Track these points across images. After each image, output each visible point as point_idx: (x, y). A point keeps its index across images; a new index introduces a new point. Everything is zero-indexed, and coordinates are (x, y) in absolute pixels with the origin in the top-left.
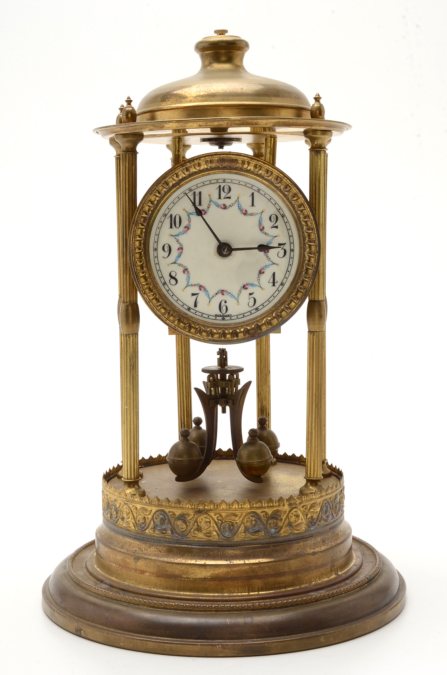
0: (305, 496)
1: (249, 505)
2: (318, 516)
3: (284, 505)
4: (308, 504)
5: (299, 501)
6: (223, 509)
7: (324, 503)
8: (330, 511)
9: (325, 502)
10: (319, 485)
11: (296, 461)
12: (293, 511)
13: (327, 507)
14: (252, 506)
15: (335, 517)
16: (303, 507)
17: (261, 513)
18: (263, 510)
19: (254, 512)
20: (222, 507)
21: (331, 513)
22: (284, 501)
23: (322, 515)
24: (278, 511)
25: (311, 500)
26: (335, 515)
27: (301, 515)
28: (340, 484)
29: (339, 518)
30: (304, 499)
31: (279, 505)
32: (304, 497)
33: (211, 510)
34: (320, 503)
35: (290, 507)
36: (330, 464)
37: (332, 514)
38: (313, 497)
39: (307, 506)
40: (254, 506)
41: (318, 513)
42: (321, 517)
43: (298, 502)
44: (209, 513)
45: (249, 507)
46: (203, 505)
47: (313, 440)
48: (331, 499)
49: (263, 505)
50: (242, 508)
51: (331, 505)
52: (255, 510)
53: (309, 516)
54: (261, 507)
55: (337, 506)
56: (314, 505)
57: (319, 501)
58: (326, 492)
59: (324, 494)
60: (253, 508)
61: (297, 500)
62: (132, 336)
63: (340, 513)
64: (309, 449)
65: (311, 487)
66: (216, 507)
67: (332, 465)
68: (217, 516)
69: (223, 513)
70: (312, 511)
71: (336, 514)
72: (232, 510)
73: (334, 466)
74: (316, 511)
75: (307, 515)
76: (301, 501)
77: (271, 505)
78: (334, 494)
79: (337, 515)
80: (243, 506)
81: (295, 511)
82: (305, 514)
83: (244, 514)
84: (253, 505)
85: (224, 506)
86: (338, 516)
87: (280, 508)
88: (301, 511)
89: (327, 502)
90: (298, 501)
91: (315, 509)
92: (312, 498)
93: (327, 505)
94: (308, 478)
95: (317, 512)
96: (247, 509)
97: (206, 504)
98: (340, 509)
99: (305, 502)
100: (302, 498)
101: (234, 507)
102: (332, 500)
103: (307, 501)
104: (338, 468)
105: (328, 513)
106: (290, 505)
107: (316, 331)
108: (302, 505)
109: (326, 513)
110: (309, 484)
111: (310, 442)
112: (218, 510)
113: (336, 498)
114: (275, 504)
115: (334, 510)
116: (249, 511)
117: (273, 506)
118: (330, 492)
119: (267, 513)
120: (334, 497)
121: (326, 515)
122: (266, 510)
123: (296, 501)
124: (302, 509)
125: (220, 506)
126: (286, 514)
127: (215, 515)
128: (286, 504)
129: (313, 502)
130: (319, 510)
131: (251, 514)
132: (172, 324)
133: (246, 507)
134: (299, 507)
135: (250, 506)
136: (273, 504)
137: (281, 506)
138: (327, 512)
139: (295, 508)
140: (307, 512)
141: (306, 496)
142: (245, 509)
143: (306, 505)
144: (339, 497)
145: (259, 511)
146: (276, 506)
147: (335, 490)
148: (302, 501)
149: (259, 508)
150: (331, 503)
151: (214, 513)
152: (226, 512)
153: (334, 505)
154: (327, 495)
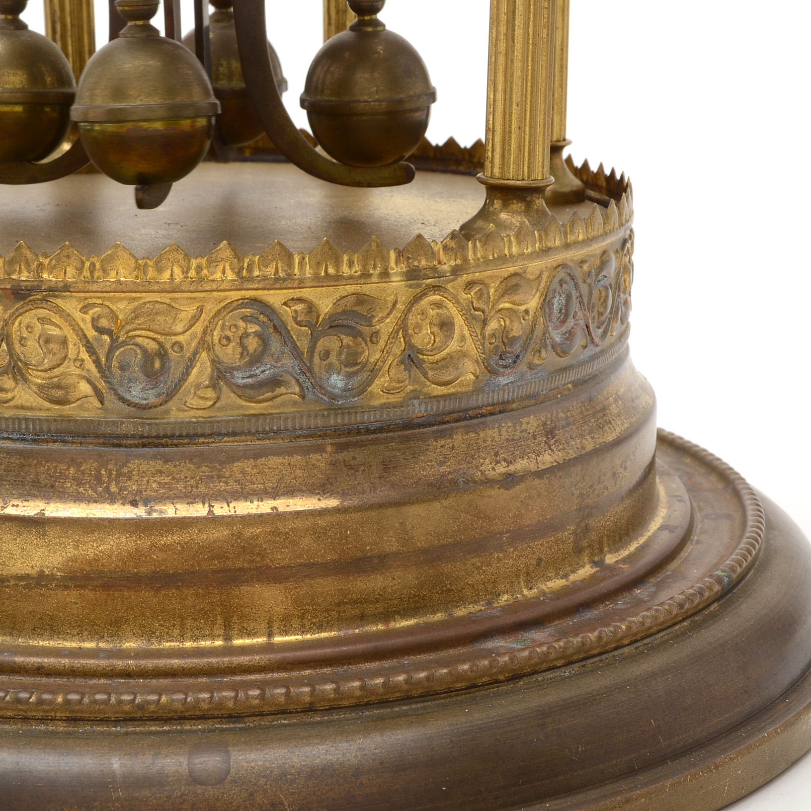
0: (478, 244)
1: (232, 269)
2: (532, 331)
3: (385, 274)
4: (491, 277)
5: (453, 263)
6: (119, 282)
7: (557, 280)
8: (580, 314)
9: (562, 274)
10: (537, 211)
12: (425, 302)
13: (569, 297)
14: (244, 273)
15: (597, 340)
16: (470, 285)
17: (285, 304)
18: (297, 293)
19: (254, 301)
20: (113, 273)
21: (582, 323)
22: (385, 259)
23: (546, 327)
24: (361, 299)
25: (503, 259)
26: (597, 333)
27: (459, 321)
28: (620, 215)
29: (612, 345)
30: (475, 253)
31: (366, 275)
32: (475, 246)
33: (66, 288)
34: (539, 277)
35: (410, 286)
36: (578, 163)
37: (587, 327)
38: (510, 248)
39: (487, 286)
40: (256, 273)
41: (530, 317)
42: (544, 334)
43: (446, 267)
44: (59, 302)
45: (230, 276)
46: (34, 266)
47: (519, 21)
48: (586, 267)
49: (296, 271)
50: (201, 280)
51: (584, 289)
52: (259, 293)
53: (493, 325)
54: (285, 280)
55: (607, 297)
56: (514, 281)
57: (534, 266)
58: (566, 233)
59: (558, 243)
60: (251, 279)
61: (442, 256)
63: (617, 327)
64: (501, 59)
65: (503, 216)
66: (86, 273)
67: (586, 165)
68: (91, 312)
69: (121, 299)
70: (507, 305)
71: (601, 331)
72: (156, 288)
73: (594, 168)
74: (523, 308)
75: (485, 323)
76: (459, 262)
77: (331, 271)
78: (597, 248)
79: (605, 333)
80: (205, 272)
81: (438, 305)
82: (474, 318)
83: (211, 308)
84: (250, 269)
85: (122, 271)
86: (609, 339)
87: (367, 289)
88: (458, 302)
89: (568, 278)
90: (447, 264)
91: (517, 298)
92: (506, 252)
93: (569, 286)
94: (492, 181)
95: (527, 312)
96: (224, 286)
97: (46, 262)
98: (617, 313)
99: (478, 266)
100: (463, 248)
101: (166, 275)
102: (590, 272)
103: (487, 262)
104: (607, 172)
105: (571, 323)
106: (412, 275)
108: (465, 278)
109: (563, 322)
110: (497, 204)
111: (503, 29)
112: (95, 287)
113: (604, 263)
114: (345, 270)
115: (595, 314)
116: (235, 295)
117: (338, 279)
118: (581, 238)
119: (311, 308)
120: (598, 262)
121: (564, 329)
122: (306, 293)
123: (440, 263)
124: (463, 296)
125: (104, 271)
126: (396, 314)
127: (85, 309)
128: (396, 269)
129: (512, 270)
130: (533, 303)
131: (242, 306)
133: (218, 275)
134: (449, 286)
135: (239, 273)
136: (338, 265)
137: (375, 280)
138: (567, 315)
139: (436, 288)
140: (483, 312)
141: (485, 244)
142: (214, 287)
143: (481, 282)
144: (613, 265)
145: (275, 298)
146: (351, 277)
147: (601, 231)
148: (465, 260)
149: (278, 283)
150: (584, 282)
151: (79, 300)
152: (135, 299)
153: (595, 293)
154: (567, 246)
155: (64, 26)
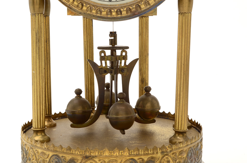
0: (175, 146)
1: (128, 153)
2: (185, 161)
3: (157, 153)
4: (177, 152)
5: (170, 150)
6: (106, 155)
7: (189, 151)
8: (194, 156)
9: (190, 149)
10: (185, 136)
11: (165, 116)
12: (165, 158)
13: (192, 154)
14: (130, 153)
15: (197, 160)
16: (173, 154)
17: (138, 159)
18: (140, 157)
19: (132, 159)
20: (105, 154)
21: (194, 158)
22: (157, 150)
23: (187, 160)
24: (152, 158)
25: (179, 148)
26: (196, 159)
27: (171, 161)
28: (201, 135)
29: (199, 160)
30: (174, 147)
31: (153, 153)
32: (174, 146)
33: (96, 156)
34: (186, 150)
35: (162, 155)
37: (195, 158)
38: (181, 146)
39: (176, 153)
40: (133, 153)
41: (184, 159)
42: (187, 161)
43: (169, 151)
44: (94, 159)
45: (128, 154)
46: (90, 152)
47: (181, 100)
48: (195, 147)
49: (140, 153)
50: (122, 155)
51: (194, 151)
52: (133, 157)
53: (177, 161)
54: (138, 155)
55: (199, 152)
56: (181, 152)
57: (185, 149)
58: (191, 141)
59: (190, 144)
60: (132, 155)
61: (168, 149)
62: (38, 15)
63: (200, 157)
64: (178, 107)
65: (178, 137)
66: (100, 154)
67: (191, 119)
68: (101, 161)
69: (106, 159)
70: (180, 157)
71: (197, 158)
72: (113, 157)
73: (193, 120)
74: (183, 157)
75: (176, 161)
76: (171, 149)
77: (147, 153)
78: (196, 143)
79: (198, 159)
80: (123, 153)
81: (167, 158)
82: (174, 160)
83: (124, 160)
84: (131, 153)
85: (107, 153)
86: (199, 159)
87: (154, 156)
88: (171, 157)
89: (191, 150)
90: (169, 150)
91: (182, 155)
92: (180, 146)
93: (192, 151)
94: (176, 130)
95: (184, 157)
96: (126, 156)
97: (92, 151)
98: (200, 154)
99: (175, 150)
100: (172, 147)
101: (115, 154)
102: (195, 148)
103: (176, 149)
104: (196, 122)
105: (192, 158)
106: (162, 152)
107: (185, 13)
108: (172, 152)
109: (191, 158)
110: (177, 135)
111: (178, 102)
112: (101, 156)
113: (198, 145)
114: (150, 152)
115: (196, 155)
116: (128, 158)
117: (148, 154)
118: (194, 142)
119: (143, 160)
120: (197, 145)
121: (191, 160)
122: (142, 157)
123: (167, 150)
124: (172, 156)
125: (103, 153)
126: (159, 160)
127: (99, 161)
128: (159, 152)
129: (181, 150)
130: (185, 156)
131: (130, 160)
132: (67, 3)
133: (125, 154)
134: (169, 154)
135: (129, 154)
136: (148, 152)
137: (155, 154)
138: (191, 157)
139: (167, 155)
140: (176, 159)
141: (176, 145)
142: (124, 156)
143: (175, 153)
144: (200, 145)
145: (136, 158)
146: (151, 154)
147: (197, 140)
148: (172, 149)
149: (137, 155)
150: (194, 150)
151: (98, 159)
152: (109, 159)
153: (196, 152)
154: (191, 144)
155: (89, 90)
